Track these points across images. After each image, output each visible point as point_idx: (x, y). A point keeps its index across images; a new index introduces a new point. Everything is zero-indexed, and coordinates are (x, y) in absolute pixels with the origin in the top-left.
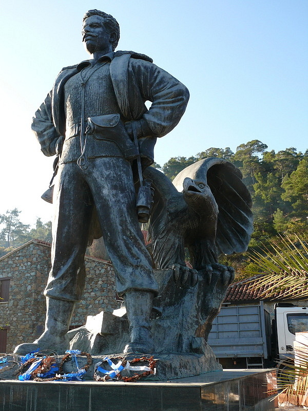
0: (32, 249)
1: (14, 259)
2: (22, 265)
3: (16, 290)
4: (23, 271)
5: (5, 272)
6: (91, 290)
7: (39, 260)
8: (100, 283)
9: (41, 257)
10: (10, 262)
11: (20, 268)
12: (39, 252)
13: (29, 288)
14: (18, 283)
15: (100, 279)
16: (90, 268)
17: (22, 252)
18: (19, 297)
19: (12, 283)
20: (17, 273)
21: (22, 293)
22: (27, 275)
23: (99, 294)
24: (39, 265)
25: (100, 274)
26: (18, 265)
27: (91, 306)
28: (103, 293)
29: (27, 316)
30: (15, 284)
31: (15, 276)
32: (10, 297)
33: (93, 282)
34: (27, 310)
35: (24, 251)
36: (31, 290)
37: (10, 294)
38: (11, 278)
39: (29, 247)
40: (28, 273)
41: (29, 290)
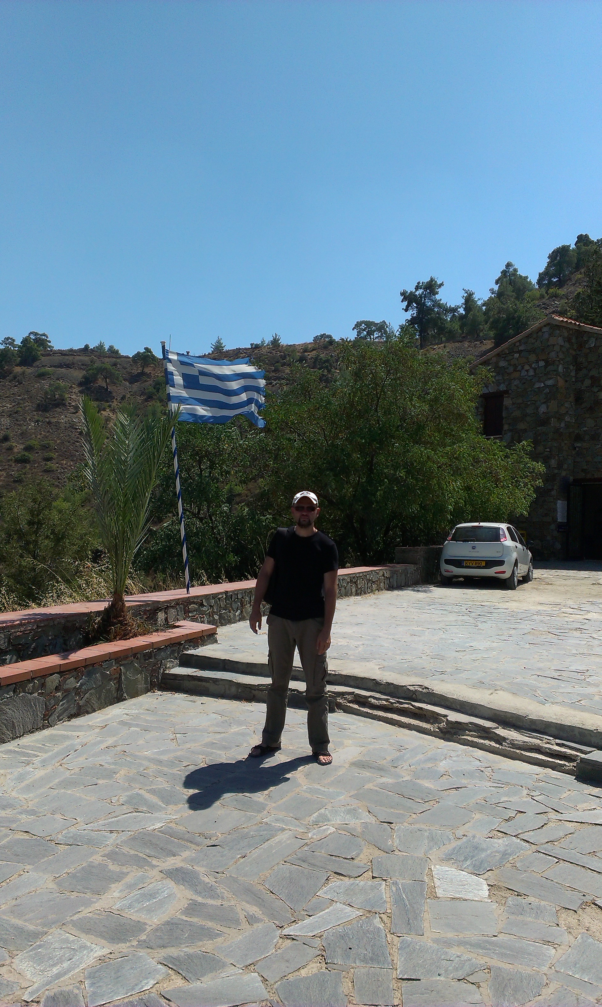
1: (511, 357)
2: (527, 367)
3: (517, 413)
4: (529, 378)
7: (561, 356)
9: (564, 349)
11: (524, 373)
12: (560, 341)
13: (543, 409)
14: (519, 401)
17: (526, 343)
18: (522, 426)
19: (507, 402)
20: (516, 382)
21: (528, 419)
22: (537, 386)
24: (561, 366)
26: (519, 368)
30: (513, 404)
31: (513, 388)
32: (506, 427)
35: (531, 340)
36: (547, 413)
37: (504, 421)
38: (506, 392)
39: (540, 333)
40: (541, 382)
41: (543, 413)
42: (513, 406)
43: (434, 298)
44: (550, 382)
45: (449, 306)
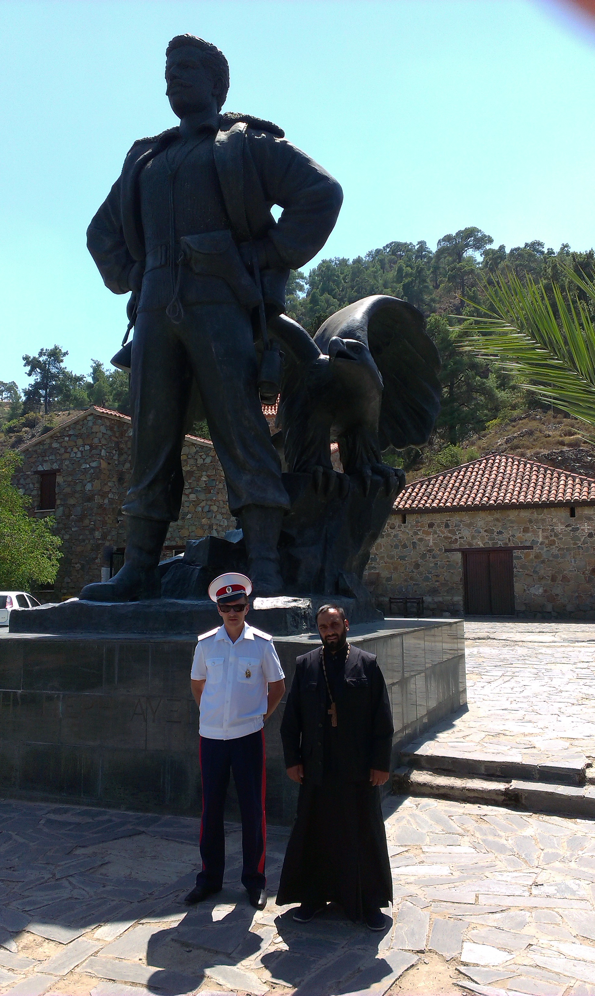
0: (90, 424)
1: (62, 440)
2: (75, 450)
3: (68, 490)
4: (78, 460)
5: (46, 461)
6: (190, 490)
7: (104, 442)
8: (204, 479)
9: (106, 436)
10: (55, 445)
11: (73, 455)
12: (103, 429)
13: (88, 487)
14: (70, 479)
15: (204, 473)
16: (187, 455)
17: (74, 428)
18: (72, 501)
19: (59, 479)
20: (67, 463)
21: (77, 495)
22: (84, 466)
23: (202, 496)
24: (103, 451)
25: (203, 465)
26: (69, 450)
27: (189, 516)
28: (209, 495)
29: (87, 532)
30: (64, 481)
31: (64, 467)
32: (58, 502)
33: (193, 478)
34: (87, 522)
35: (79, 427)
36: (92, 491)
37: (57, 496)
38: (58, 471)
39: (85, 421)
40: (86, 463)
41: (89, 490)
42: (65, 483)
43: (59, 366)
44: (94, 464)
45: (74, 375)
